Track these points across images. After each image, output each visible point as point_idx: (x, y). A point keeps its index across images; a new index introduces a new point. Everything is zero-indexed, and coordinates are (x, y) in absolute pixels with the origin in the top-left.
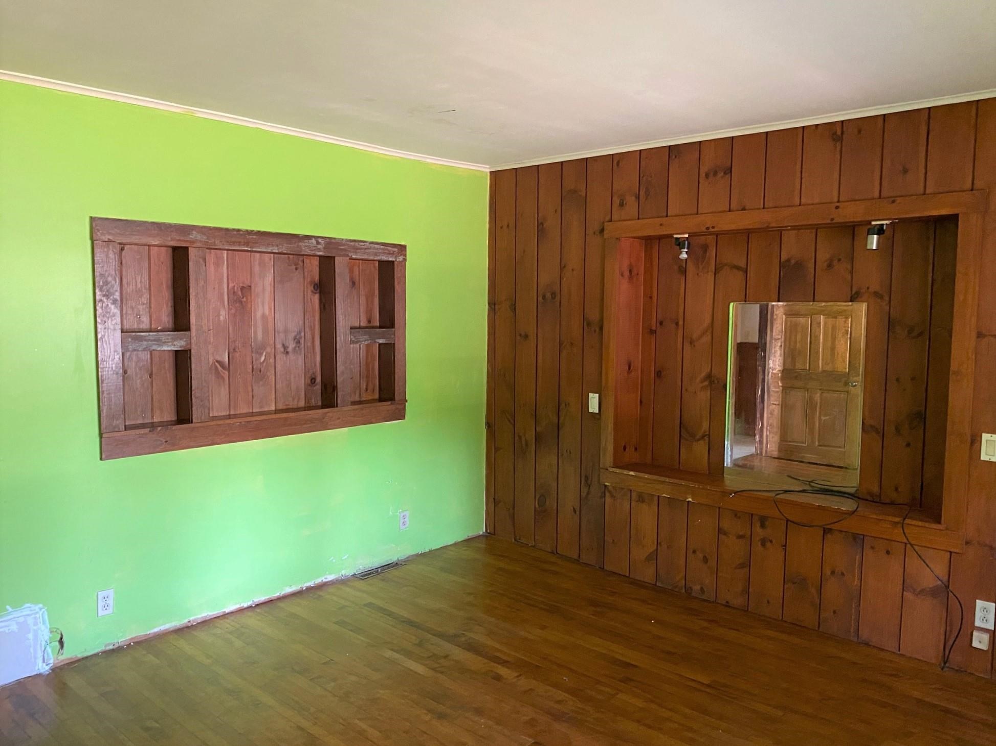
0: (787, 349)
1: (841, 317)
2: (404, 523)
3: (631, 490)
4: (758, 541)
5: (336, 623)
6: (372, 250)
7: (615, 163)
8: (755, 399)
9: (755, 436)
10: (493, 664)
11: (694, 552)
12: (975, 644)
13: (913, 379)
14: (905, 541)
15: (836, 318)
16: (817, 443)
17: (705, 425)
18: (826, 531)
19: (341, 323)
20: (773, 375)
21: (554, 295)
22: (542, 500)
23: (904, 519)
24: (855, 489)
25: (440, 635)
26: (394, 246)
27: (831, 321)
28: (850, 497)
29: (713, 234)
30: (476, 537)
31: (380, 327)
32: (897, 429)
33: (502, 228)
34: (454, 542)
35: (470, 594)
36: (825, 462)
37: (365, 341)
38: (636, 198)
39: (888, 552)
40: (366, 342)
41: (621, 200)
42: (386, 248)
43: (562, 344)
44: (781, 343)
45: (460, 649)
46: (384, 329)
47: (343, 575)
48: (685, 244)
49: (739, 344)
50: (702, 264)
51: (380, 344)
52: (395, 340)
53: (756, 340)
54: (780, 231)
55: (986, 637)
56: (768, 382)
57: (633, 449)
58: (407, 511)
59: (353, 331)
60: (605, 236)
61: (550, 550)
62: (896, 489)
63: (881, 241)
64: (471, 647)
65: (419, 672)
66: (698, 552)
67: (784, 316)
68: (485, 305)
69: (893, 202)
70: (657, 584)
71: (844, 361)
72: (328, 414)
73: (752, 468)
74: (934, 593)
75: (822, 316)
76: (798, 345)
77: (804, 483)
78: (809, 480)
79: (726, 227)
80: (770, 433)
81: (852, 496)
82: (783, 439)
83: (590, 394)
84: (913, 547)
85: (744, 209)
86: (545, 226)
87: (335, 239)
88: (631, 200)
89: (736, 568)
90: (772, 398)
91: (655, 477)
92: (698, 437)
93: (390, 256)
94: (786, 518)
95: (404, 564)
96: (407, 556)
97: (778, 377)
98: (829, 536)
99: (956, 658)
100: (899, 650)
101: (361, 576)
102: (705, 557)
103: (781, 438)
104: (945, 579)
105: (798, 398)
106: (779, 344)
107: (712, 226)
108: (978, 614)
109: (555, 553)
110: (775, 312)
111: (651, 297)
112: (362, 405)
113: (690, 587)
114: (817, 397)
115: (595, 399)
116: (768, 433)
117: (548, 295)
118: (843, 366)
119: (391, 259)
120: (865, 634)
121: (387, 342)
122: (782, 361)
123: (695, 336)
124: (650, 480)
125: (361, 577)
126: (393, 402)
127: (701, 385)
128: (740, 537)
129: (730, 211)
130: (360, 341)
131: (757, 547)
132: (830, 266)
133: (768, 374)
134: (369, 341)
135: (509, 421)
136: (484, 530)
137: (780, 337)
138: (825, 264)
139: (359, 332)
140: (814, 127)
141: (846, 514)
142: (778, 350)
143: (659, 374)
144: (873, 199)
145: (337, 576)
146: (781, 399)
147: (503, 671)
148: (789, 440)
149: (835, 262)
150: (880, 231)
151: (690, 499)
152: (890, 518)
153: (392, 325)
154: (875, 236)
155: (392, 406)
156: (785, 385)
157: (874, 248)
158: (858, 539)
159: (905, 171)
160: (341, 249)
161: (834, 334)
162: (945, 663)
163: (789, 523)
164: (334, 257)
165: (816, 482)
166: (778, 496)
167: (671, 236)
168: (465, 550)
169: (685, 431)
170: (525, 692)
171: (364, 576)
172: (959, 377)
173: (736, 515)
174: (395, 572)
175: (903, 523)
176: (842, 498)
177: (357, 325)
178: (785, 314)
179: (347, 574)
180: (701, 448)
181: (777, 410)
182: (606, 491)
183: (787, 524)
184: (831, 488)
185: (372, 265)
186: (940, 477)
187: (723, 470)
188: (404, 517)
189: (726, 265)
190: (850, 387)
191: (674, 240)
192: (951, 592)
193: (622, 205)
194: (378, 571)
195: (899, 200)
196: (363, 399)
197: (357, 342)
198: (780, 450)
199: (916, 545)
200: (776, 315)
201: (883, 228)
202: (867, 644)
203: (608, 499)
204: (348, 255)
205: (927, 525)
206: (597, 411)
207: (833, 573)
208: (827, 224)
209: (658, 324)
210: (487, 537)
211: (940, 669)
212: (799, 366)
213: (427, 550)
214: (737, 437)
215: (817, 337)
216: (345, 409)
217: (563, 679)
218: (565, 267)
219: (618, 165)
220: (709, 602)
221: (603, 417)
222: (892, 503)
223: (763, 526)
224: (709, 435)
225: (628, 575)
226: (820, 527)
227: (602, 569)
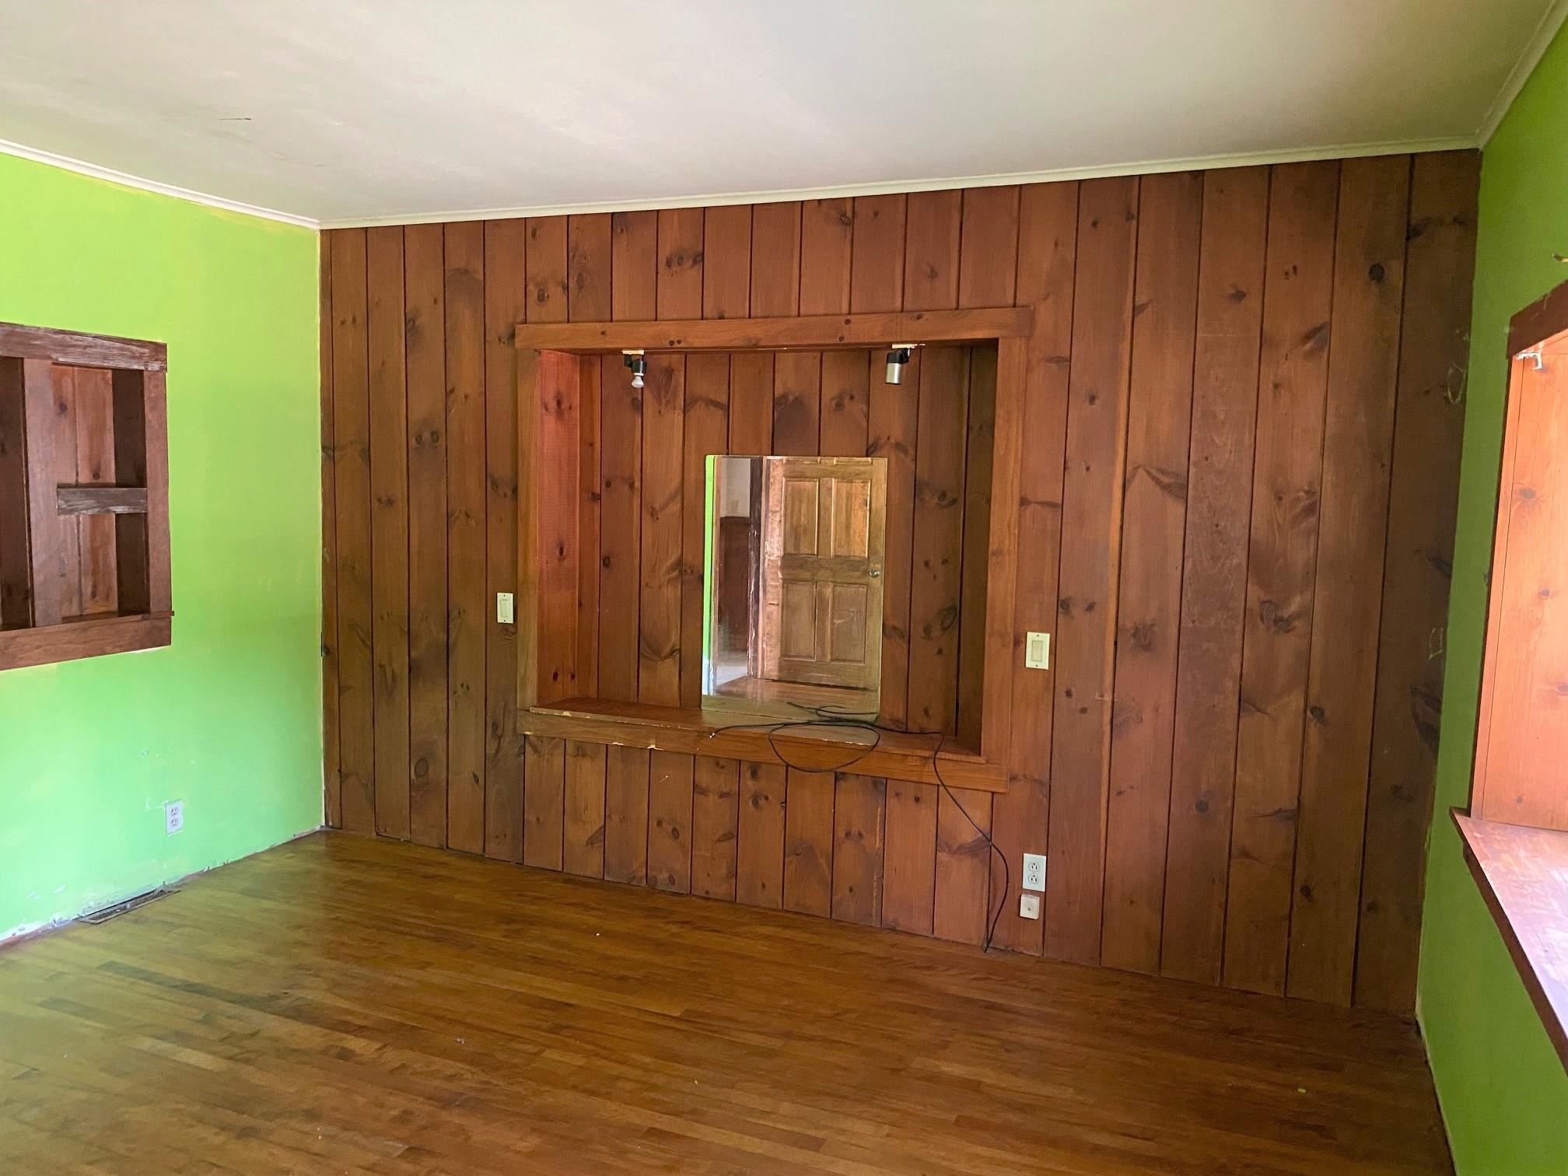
0: (788, 526)
1: (857, 481)
2: (174, 823)
3: (565, 740)
4: (750, 798)
5: (41, 1005)
6: (99, 350)
7: (529, 231)
8: (747, 599)
9: (746, 650)
10: (337, 1035)
11: (659, 823)
12: (1024, 913)
13: (945, 562)
14: (939, 783)
15: (851, 482)
16: (829, 657)
17: (674, 637)
18: (839, 777)
19: (39, 476)
20: (770, 563)
21: (435, 435)
22: (422, 763)
23: (936, 753)
24: (875, 716)
25: (246, 1001)
26: (142, 344)
27: (845, 486)
28: (869, 727)
29: (679, 353)
30: (309, 835)
31: (118, 485)
32: (927, 630)
33: (343, 323)
34: (267, 847)
35: (300, 927)
36: (838, 681)
37: (87, 509)
38: (564, 289)
39: (917, 800)
40: (90, 512)
41: (541, 290)
42: (126, 346)
43: (452, 515)
44: (781, 517)
45: (281, 1018)
46: (125, 489)
47: (56, 920)
48: (639, 364)
49: (722, 518)
50: (665, 397)
51: (118, 516)
52: (147, 507)
53: (747, 514)
54: (773, 352)
55: (1035, 902)
56: (764, 572)
57: (570, 677)
58: (181, 802)
59: (63, 491)
60: (518, 345)
61: (437, 846)
62: (926, 712)
63: (904, 372)
64: (299, 1013)
65: (204, 1066)
66: (664, 824)
67: (784, 479)
68: (317, 451)
69: (919, 317)
70: (606, 879)
71: (863, 542)
72: (18, 639)
73: (742, 695)
74: (971, 850)
75: (833, 480)
76: (803, 519)
77: (811, 712)
78: (817, 707)
79: (698, 343)
80: (767, 645)
81: (871, 726)
82: (785, 653)
83: (498, 594)
84: (947, 790)
85: (721, 318)
86: (416, 324)
87: (22, 326)
88: (556, 294)
89: (719, 840)
90: (769, 596)
91: (602, 717)
92: (663, 654)
93: (133, 361)
94: (785, 762)
95: (177, 890)
96: (182, 876)
97: (777, 565)
98: (842, 784)
99: (1001, 934)
100: (933, 932)
101: (93, 919)
102: (674, 830)
103: (781, 651)
104: (987, 829)
105: (803, 594)
106: (778, 519)
107: (677, 339)
108: (1027, 873)
109: (445, 848)
110: (771, 475)
111: (592, 445)
112: (83, 623)
113: (654, 876)
114: (828, 592)
115: (507, 602)
116: (764, 646)
117: (426, 436)
118: (861, 550)
119: (136, 367)
120: (890, 915)
121: (131, 511)
122: (781, 543)
123: (657, 506)
124: (595, 721)
125: (92, 921)
126: (147, 615)
127: (667, 577)
128: (722, 795)
129: (702, 319)
130: (77, 510)
131: (748, 807)
132: (840, 405)
133: (764, 562)
134: (96, 510)
135: (363, 641)
136: (324, 824)
137: (778, 509)
138: (833, 404)
139: (74, 493)
140: (816, 204)
141: (863, 750)
142: (776, 526)
143: (606, 562)
144: (893, 312)
145: (43, 924)
146: (781, 597)
147: (355, 1044)
148: (792, 654)
149: (846, 401)
150: (903, 357)
151: (653, 746)
152: (919, 752)
153: (140, 481)
154: (897, 366)
155: (145, 622)
156: (786, 577)
157: (896, 381)
158: (879, 785)
159: (933, 275)
160: (34, 345)
161: (849, 505)
162: (988, 944)
163: (790, 768)
164: (22, 359)
165: (828, 709)
166: (774, 733)
167: (618, 351)
168: (290, 858)
169: (647, 648)
170: (392, 1071)
171: (100, 917)
172: (999, 559)
173: (718, 764)
174: (158, 905)
175: (935, 758)
176: (858, 729)
177: (72, 480)
178: (785, 476)
179: (65, 919)
180: (668, 670)
181: (775, 612)
182: (527, 746)
183: (787, 771)
184: (845, 716)
185: (99, 377)
186: (978, 693)
187: (701, 700)
188: (174, 812)
189: (700, 398)
190: (871, 578)
191: (623, 357)
192: (994, 846)
193: (541, 298)
194: (125, 907)
195: (927, 315)
196: (86, 612)
197: (71, 512)
198: (781, 669)
199: (950, 787)
200: (773, 476)
201: (906, 354)
202: (893, 930)
203: (530, 757)
204: (50, 358)
205: (963, 758)
206: (510, 620)
207: (848, 834)
208: (835, 345)
209: (603, 486)
210: (327, 833)
211: (983, 953)
212: (804, 549)
213: (219, 864)
214: (721, 653)
215: (828, 509)
216: (49, 629)
217: (456, 1041)
218: (452, 391)
219: (534, 235)
220: (681, 895)
221: (520, 631)
222: (922, 733)
223: (754, 774)
224: (680, 650)
225: (560, 869)
226: (830, 771)
227: (521, 864)
